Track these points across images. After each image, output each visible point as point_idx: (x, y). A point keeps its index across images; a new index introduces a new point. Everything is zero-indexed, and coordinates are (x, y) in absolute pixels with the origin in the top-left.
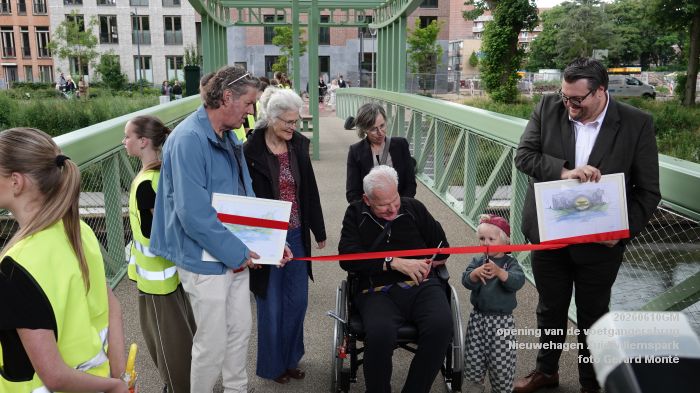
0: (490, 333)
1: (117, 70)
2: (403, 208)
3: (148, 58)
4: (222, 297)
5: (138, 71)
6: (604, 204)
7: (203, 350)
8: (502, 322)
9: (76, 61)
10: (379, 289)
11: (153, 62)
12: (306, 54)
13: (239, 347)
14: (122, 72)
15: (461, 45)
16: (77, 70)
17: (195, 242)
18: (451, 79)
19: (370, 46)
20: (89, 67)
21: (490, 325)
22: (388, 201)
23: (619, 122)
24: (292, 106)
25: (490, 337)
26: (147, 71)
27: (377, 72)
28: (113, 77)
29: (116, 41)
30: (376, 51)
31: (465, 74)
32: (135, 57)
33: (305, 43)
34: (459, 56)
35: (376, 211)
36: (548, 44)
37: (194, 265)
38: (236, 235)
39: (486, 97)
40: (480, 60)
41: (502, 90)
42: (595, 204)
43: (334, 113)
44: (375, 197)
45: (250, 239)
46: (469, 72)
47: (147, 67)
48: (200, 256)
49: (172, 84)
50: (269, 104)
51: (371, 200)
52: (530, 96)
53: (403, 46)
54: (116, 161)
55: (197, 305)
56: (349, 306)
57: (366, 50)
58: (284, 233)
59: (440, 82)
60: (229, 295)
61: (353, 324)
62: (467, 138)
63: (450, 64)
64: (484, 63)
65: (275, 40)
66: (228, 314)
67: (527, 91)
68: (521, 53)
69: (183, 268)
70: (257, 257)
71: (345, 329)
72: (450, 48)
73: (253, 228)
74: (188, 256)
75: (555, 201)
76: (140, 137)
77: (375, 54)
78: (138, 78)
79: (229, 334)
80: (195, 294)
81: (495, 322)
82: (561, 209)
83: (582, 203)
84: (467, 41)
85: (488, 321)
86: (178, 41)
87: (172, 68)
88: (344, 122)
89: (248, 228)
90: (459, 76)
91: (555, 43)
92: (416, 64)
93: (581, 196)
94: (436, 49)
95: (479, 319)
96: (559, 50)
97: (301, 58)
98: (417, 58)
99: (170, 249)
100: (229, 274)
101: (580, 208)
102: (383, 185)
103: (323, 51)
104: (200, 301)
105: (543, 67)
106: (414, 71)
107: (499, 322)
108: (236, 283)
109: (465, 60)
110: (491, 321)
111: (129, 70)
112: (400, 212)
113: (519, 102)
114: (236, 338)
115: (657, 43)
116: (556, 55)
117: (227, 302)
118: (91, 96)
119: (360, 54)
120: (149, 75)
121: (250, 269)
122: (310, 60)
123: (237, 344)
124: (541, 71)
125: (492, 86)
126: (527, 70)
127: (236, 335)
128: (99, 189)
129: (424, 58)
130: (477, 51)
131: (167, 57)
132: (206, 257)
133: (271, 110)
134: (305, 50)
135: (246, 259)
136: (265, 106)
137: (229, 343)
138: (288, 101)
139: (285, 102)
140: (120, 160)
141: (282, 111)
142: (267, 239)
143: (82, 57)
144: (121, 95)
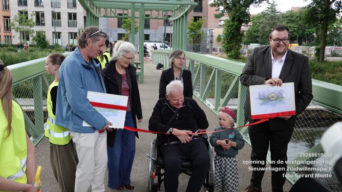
0: (224, 166)
1: (44, 39)
2: (185, 102)
3: (59, 33)
4: (92, 145)
5: (54, 39)
6: (284, 97)
7: (81, 172)
8: (230, 160)
9: (23, 33)
10: (173, 143)
11: (62, 35)
12: (138, 33)
13: (101, 172)
14: (46, 39)
15: (213, 31)
16: (24, 38)
17: (79, 116)
18: (208, 47)
19: (170, 30)
20: (30, 37)
21: (224, 162)
22: (178, 98)
23: (293, 60)
24: (131, 50)
25: (224, 168)
26: (59, 39)
27: (172, 43)
28: (42, 42)
29: (44, 24)
30: (172, 32)
31: (215, 45)
32: (53, 33)
33: (137, 28)
34: (212, 36)
35: (171, 103)
36: (255, 32)
37: (78, 129)
38: (101, 113)
39: (225, 55)
40: (222, 38)
41: (233, 52)
42: (279, 98)
43: (151, 62)
44: (171, 95)
45: (108, 115)
46: (217, 44)
47: (59, 38)
48: (82, 124)
49: (71, 46)
50: (119, 49)
51: (169, 97)
52: (246, 56)
53: (186, 30)
54: (41, 79)
55: (79, 149)
56: (157, 152)
57: (167, 32)
58: (125, 112)
59: (203, 48)
60: (96, 144)
61: (159, 160)
62: (216, 72)
63: (208, 40)
64: (224, 39)
65: (123, 26)
66: (95, 154)
67: (245, 54)
68: (242, 35)
69: (72, 131)
70: (111, 125)
71: (155, 163)
72: (208, 32)
73: (109, 109)
74: (75, 124)
75: (259, 95)
76: (54, 64)
77: (172, 34)
78: (54, 43)
79: (96, 165)
80: (79, 143)
81: (227, 160)
82: (262, 99)
83: (273, 97)
84: (216, 29)
85: (223, 160)
86: (75, 25)
87: (72, 38)
88: (156, 66)
89: (106, 109)
90: (212, 45)
91: (258, 31)
92: (192, 39)
93: (273, 93)
94: (201, 32)
95: (219, 159)
96: (260, 34)
97: (135, 35)
98: (191, 36)
99: (65, 122)
100: (97, 133)
101: (272, 99)
102: (175, 90)
103: (146, 32)
104: (81, 147)
105: (252, 43)
106: (190, 43)
107: (228, 160)
108: (100, 139)
109: (215, 38)
110: (225, 160)
111: (50, 39)
112: (183, 104)
113: (241, 58)
114: (99, 168)
115: (306, 33)
116: (259, 37)
117: (95, 148)
118: (30, 51)
119: (164, 34)
120: (60, 42)
121: (107, 131)
122: (140, 35)
123: (100, 170)
124: (251, 44)
125: (228, 50)
126: (245, 43)
127: (99, 166)
128: (32, 97)
129: (195, 37)
130: (221, 34)
131: (69, 33)
132: (85, 124)
133: (120, 51)
134: (137, 31)
135: (105, 124)
136: (117, 50)
137: (95, 170)
138: (129, 47)
139: (127, 48)
140: (43, 79)
141: (125, 53)
142: (116, 115)
143: (26, 32)
144: (46, 51)
